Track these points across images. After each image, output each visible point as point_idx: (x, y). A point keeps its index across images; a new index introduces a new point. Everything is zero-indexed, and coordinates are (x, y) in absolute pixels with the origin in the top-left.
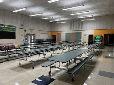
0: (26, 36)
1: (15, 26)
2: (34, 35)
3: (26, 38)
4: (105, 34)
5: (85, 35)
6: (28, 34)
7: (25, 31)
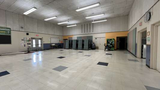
0: (30, 40)
1: (10, 29)
2: (41, 39)
3: (29, 43)
4: (117, 37)
5: (96, 39)
6: (33, 38)
7: (28, 34)
